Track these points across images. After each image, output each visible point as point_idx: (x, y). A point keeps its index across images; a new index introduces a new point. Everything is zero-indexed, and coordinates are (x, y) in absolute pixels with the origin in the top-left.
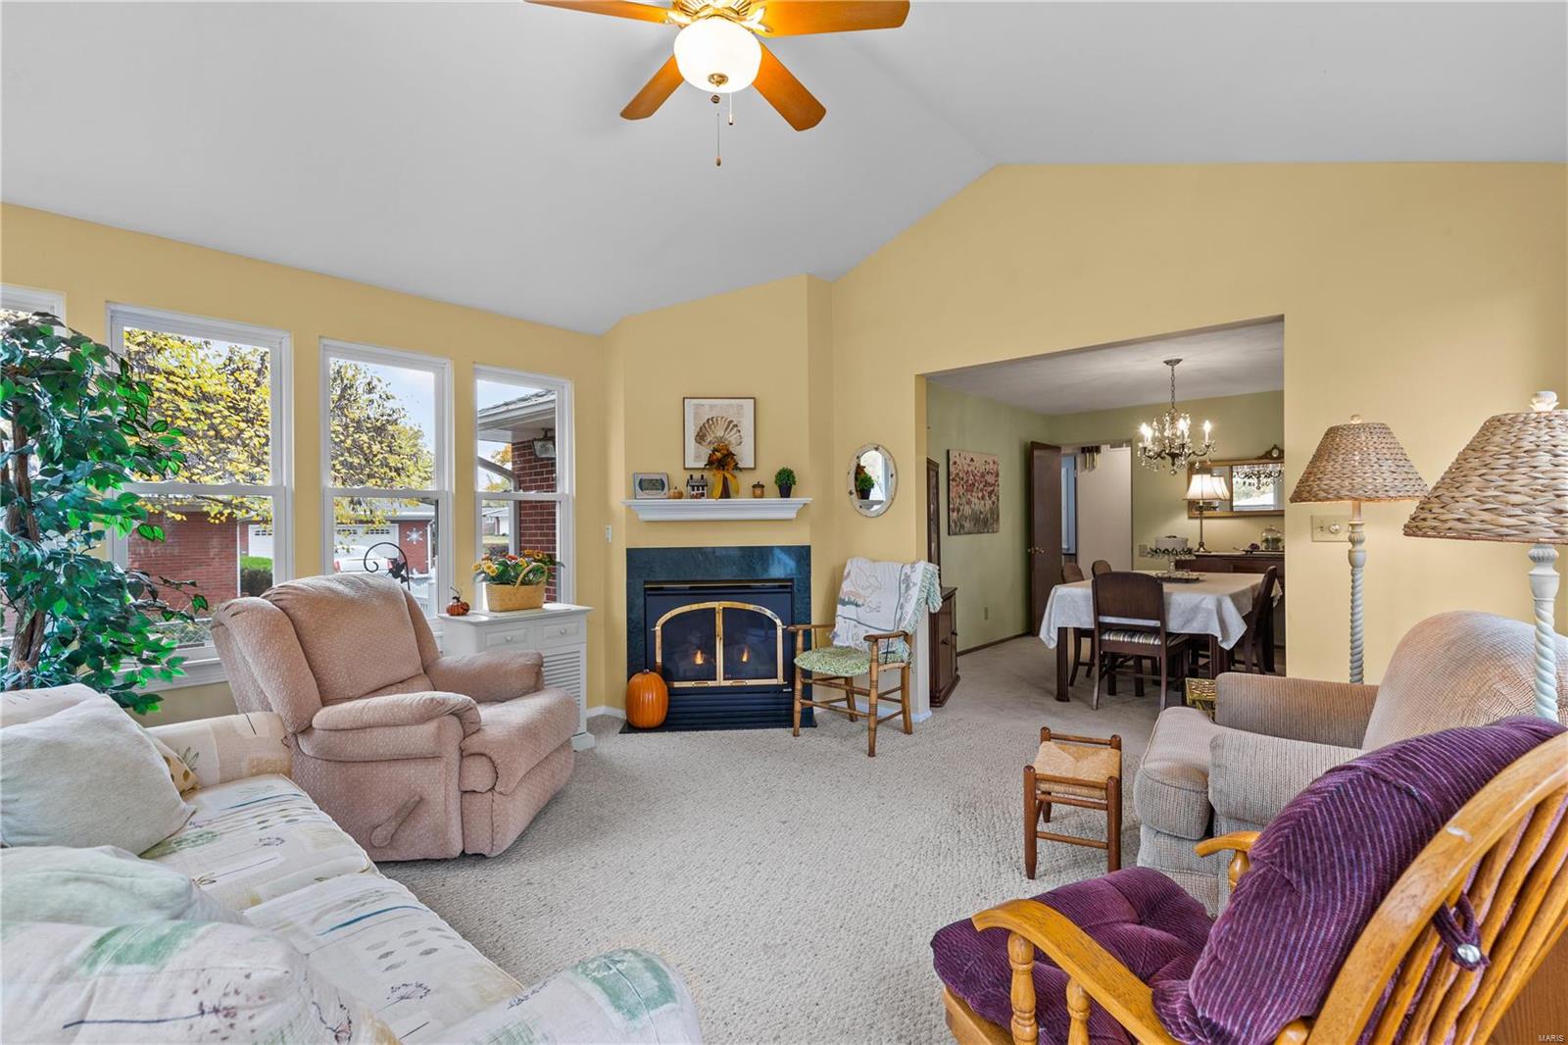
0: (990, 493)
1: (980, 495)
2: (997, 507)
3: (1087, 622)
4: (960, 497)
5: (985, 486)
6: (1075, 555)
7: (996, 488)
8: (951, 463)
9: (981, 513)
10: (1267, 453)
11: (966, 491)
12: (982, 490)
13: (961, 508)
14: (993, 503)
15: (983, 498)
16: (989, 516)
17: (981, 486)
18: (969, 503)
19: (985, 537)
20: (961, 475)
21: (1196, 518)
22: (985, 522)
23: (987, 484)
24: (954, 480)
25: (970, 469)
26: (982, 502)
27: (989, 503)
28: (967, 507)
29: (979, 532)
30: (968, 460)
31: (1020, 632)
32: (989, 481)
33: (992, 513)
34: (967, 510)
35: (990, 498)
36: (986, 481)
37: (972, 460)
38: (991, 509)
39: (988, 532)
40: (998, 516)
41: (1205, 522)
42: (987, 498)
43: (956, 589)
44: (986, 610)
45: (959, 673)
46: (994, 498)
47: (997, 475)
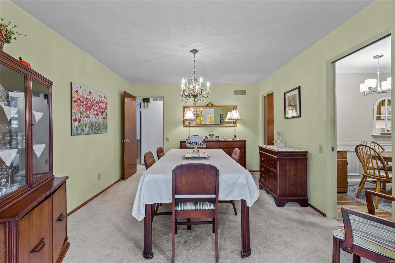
0: (102, 113)
1: (96, 113)
2: (106, 120)
3: (167, 199)
4: (81, 113)
5: (98, 109)
6: (140, 140)
7: (106, 111)
8: (73, 91)
9: (96, 123)
10: (208, 104)
11: (86, 109)
12: (97, 110)
13: (82, 119)
14: (104, 118)
15: (98, 115)
16: (101, 124)
17: (97, 108)
18: (88, 117)
19: (99, 136)
20: (81, 99)
21: (187, 127)
22: (99, 128)
23: (100, 107)
24: (76, 101)
25: (88, 97)
26: (97, 117)
27: (101, 118)
28: (86, 119)
29: (94, 133)
30: (88, 93)
31: (118, 179)
32: (101, 106)
33: (103, 123)
34: (86, 121)
35: (102, 115)
36: (99, 106)
37: (90, 92)
38: (103, 122)
39: (101, 133)
40: (107, 125)
41: (190, 128)
42: (100, 115)
43: (67, 177)
44: (99, 175)
45: (68, 241)
46: (104, 115)
47: (106, 104)
